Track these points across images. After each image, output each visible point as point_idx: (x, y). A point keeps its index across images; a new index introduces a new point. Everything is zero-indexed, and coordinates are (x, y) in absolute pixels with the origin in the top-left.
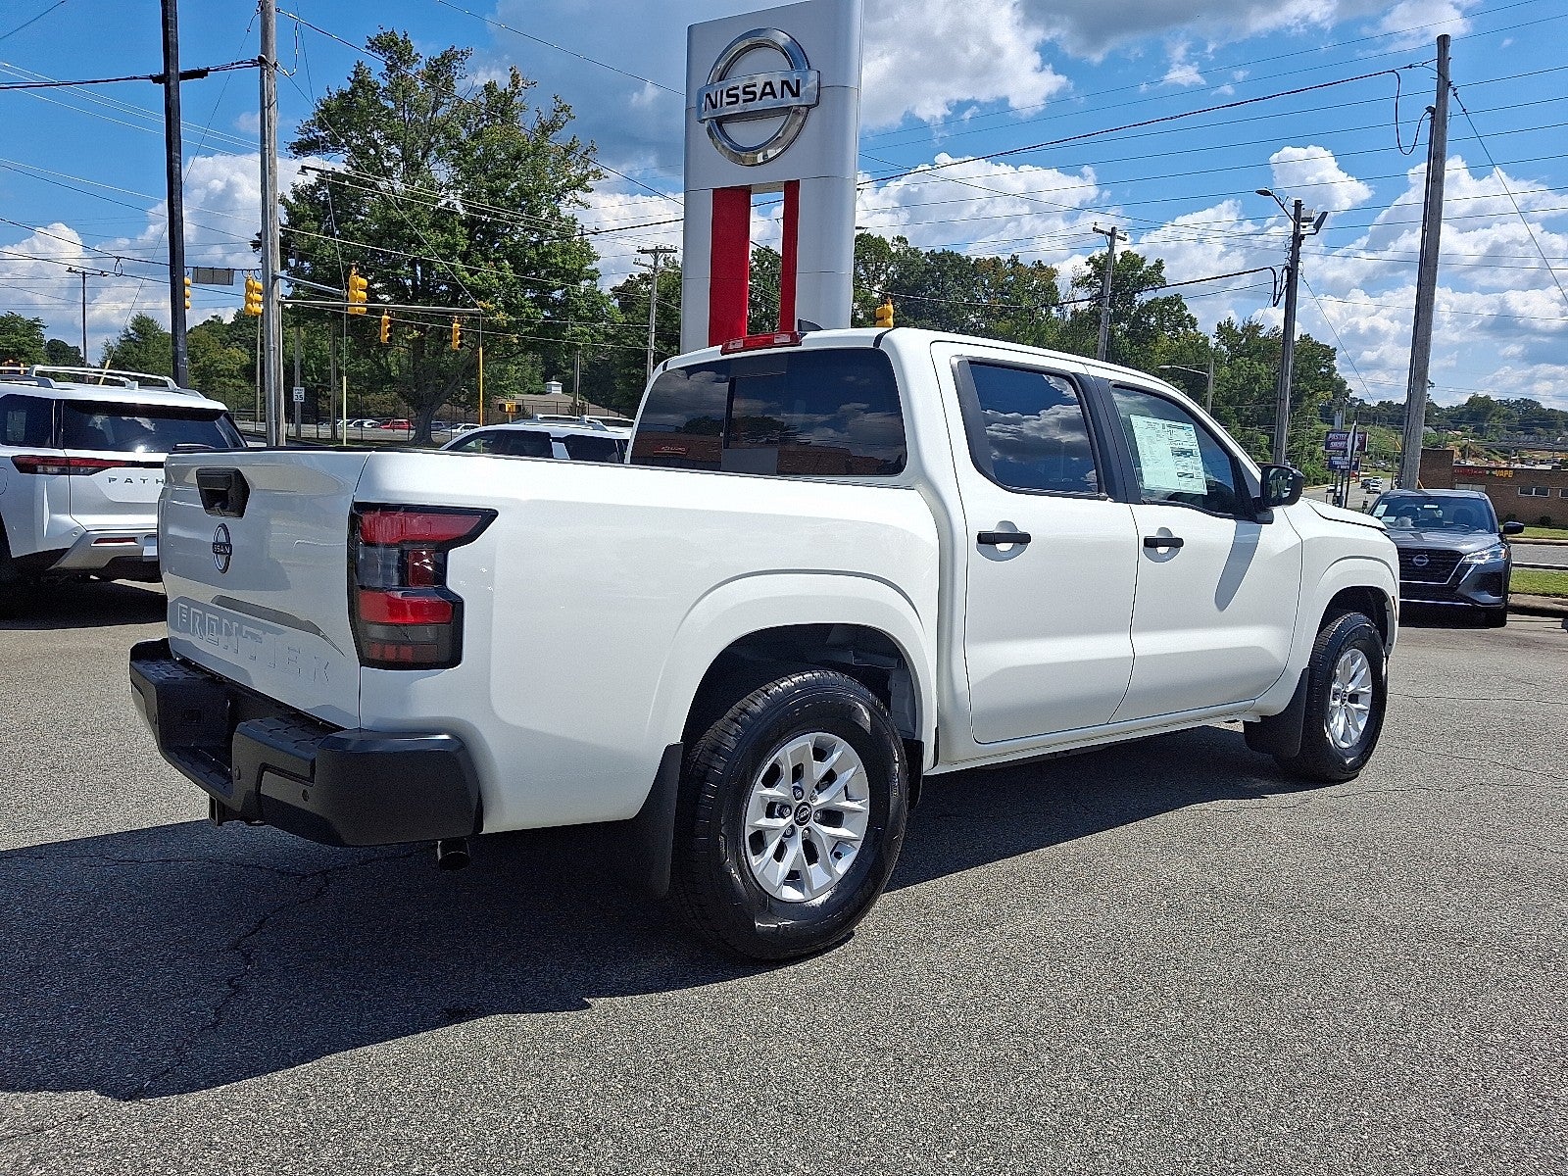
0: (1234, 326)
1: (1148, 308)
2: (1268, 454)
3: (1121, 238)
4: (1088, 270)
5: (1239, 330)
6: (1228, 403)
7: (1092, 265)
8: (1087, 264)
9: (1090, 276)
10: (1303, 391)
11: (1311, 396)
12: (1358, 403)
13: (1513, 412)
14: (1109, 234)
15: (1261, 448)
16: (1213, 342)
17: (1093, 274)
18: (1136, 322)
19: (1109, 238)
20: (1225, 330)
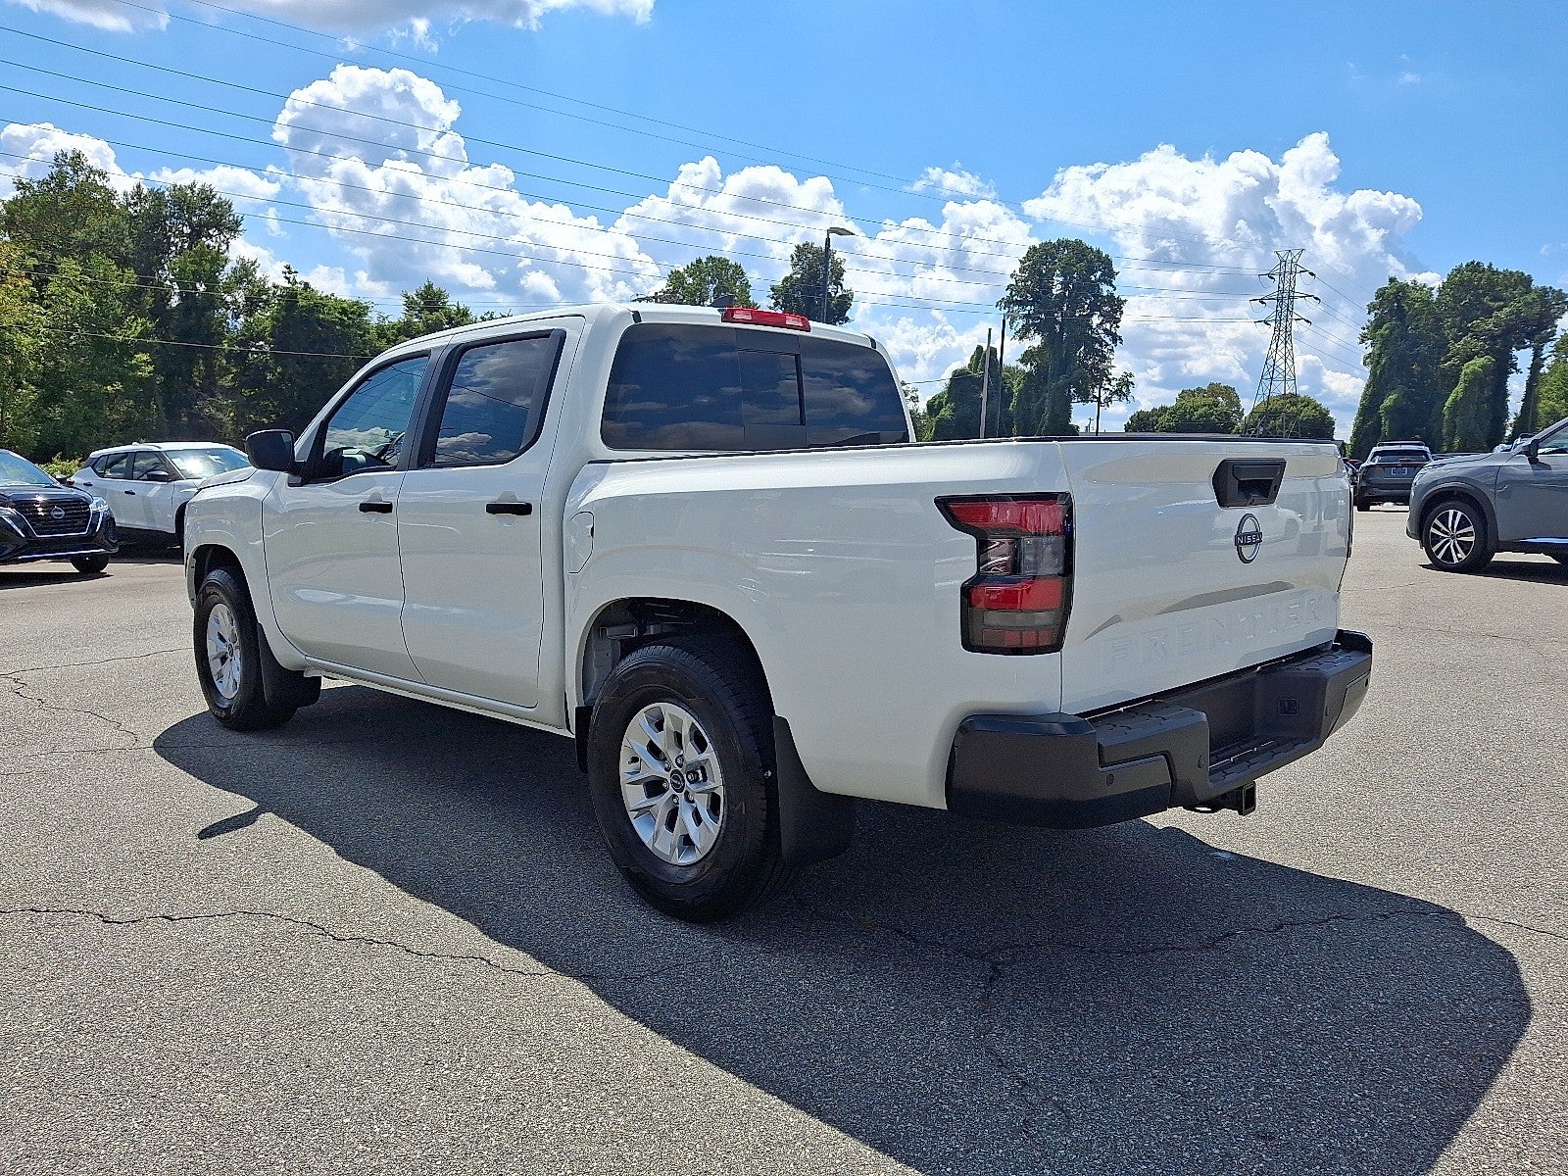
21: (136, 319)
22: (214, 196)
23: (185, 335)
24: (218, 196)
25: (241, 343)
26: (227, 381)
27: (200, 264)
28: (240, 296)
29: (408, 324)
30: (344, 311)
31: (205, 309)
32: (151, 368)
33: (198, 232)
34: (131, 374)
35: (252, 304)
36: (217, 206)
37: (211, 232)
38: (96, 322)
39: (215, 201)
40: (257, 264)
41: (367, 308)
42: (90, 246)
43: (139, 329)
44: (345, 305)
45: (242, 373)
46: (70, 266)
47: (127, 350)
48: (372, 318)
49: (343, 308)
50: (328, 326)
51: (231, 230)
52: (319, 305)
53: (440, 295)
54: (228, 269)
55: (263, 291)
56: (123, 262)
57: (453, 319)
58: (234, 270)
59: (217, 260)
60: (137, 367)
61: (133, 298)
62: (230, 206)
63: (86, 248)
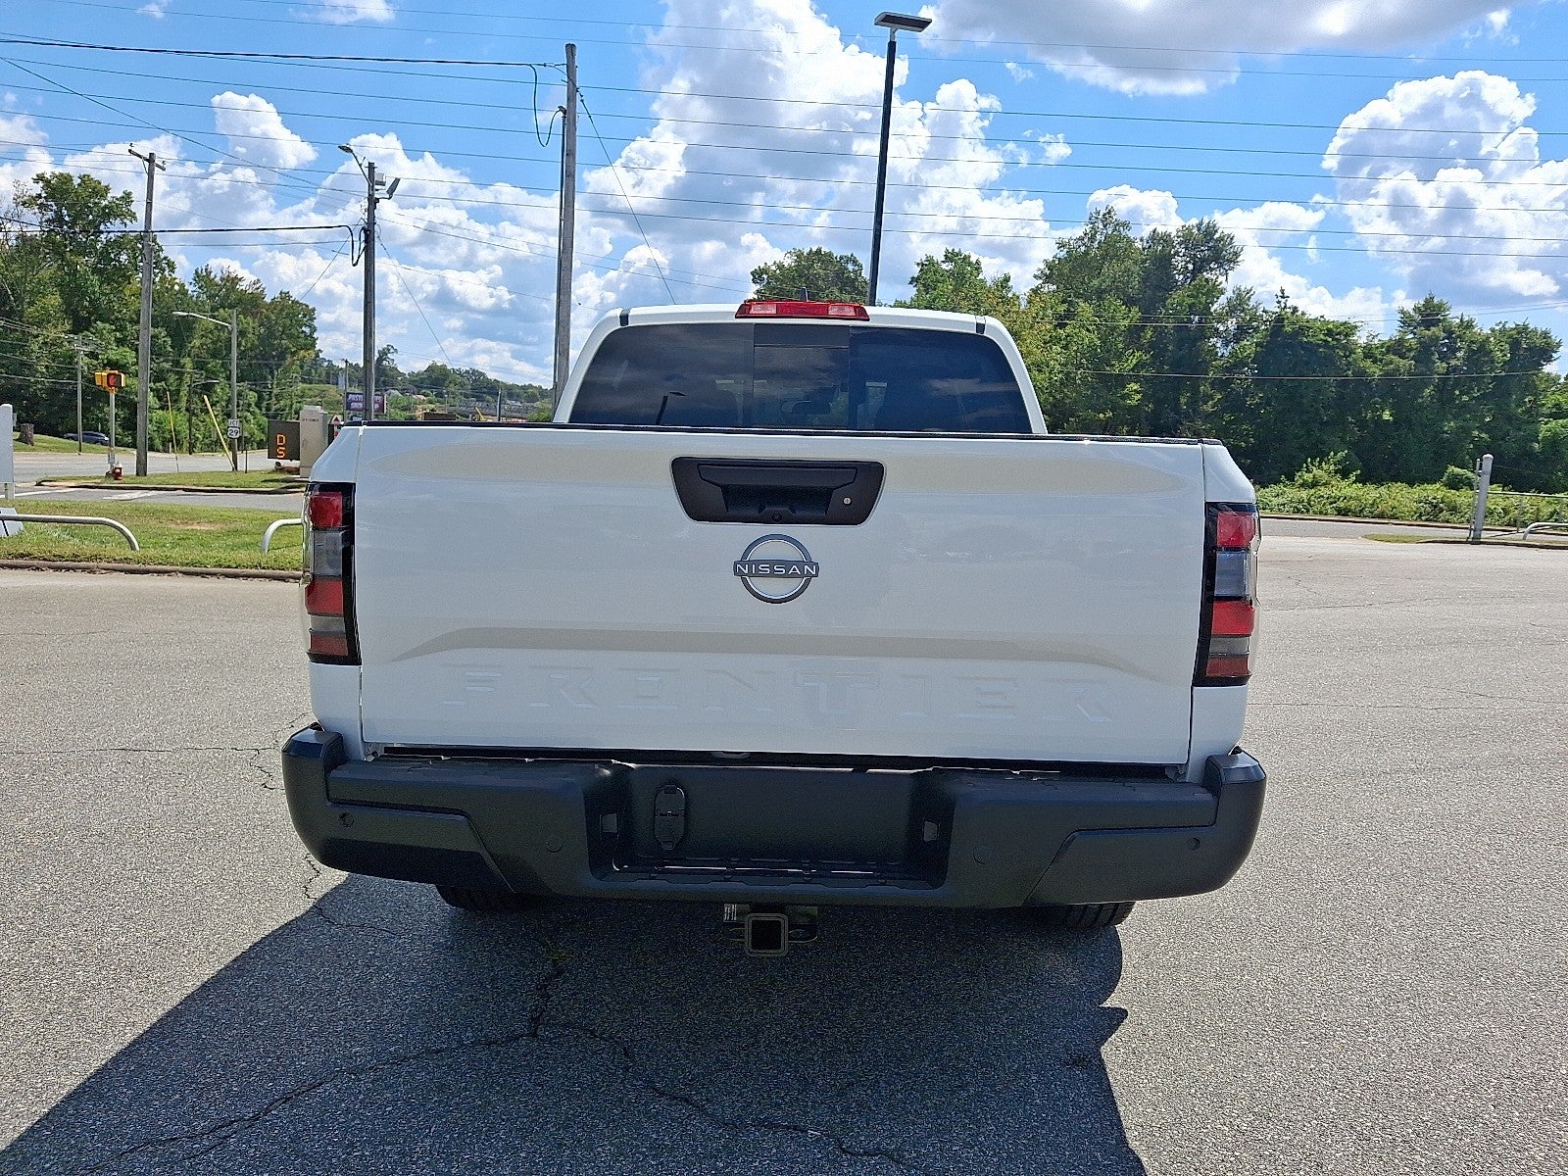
0: (212, 275)
1: (118, 244)
2: (258, 411)
3: (158, 166)
4: (37, 189)
5: (217, 279)
6: (214, 356)
7: (41, 184)
8: (36, 181)
9: (39, 196)
10: (286, 349)
11: (293, 354)
12: (326, 364)
13: (465, 380)
14: (147, 160)
15: (249, 405)
16: (190, 288)
17: (44, 195)
18: (104, 256)
19: (147, 163)
20: (202, 278)
21: (1134, 352)
22: (1216, 231)
23: (1176, 366)
24: (1220, 231)
25: (1228, 370)
26: (1208, 408)
27: (1196, 297)
28: (1232, 324)
29: (1400, 341)
30: (1329, 333)
31: (1196, 340)
32: (1139, 396)
33: (1200, 266)
34: (1122, 402)
35: (1242, 331)
36: (1221, 239)
37: (1212, 266)
38: (1099, 359)
39: (1217, 236)
40: (1252, 292)
41: (1356, 327)
42: (1104, 291)
43: (1134, 361)
44: (1330, 326)
45: (1225, 398)
46: (1085, 309)
47: (1121, 381)
48: (1361, 338)
49: (1329, 330)
50: (1310, 348)
51: (1229, 261)
52: (1303, 328)
53: (1440, 308)
54: (1223, 300)
55: (1254, 318)
56: (1129, 302)
57: (1453, 332)
58: (1229, 300)
59: (1214, 291)
60: (1128, 396)
61: (1134, 333)
62: (1232, 239)
63: (1100, 294)
